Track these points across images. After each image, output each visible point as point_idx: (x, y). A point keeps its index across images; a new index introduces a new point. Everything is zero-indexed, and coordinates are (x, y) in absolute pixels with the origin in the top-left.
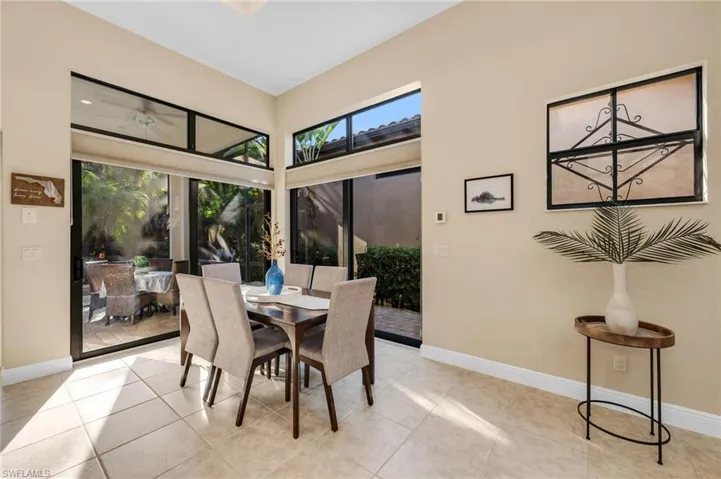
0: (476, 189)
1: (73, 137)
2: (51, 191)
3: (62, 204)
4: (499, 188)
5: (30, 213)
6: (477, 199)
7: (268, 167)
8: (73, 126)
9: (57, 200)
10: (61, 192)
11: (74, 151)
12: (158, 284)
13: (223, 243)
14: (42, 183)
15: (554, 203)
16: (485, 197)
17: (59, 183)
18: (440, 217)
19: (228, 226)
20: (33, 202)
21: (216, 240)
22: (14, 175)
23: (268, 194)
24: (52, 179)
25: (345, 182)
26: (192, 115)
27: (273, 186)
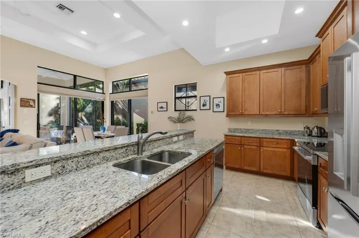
0: (160, 105)
1: (38, 86)
2: (32, 103)
3: (35, 107)
4: (164, 105)
5: (26, 110)
6: (160, 108)
7: (103, 93)
8: (38, 83)
9: (33, 106)
10: (34, 103)
11: (38, 91)
12: (59, 134)
13: (84, 118)
14: (29, 101)
15: (176, 109)
16: (162, 107)
17: (34, 101)
18: (152, 112)
19: (86, 113)
20: (27, 107)
21: (81, 117)
22: (21, 99)
23: (103, 103)
24: (32, 100)
25: (129, 100)
26: (75, 76)
27: (105, 100)
